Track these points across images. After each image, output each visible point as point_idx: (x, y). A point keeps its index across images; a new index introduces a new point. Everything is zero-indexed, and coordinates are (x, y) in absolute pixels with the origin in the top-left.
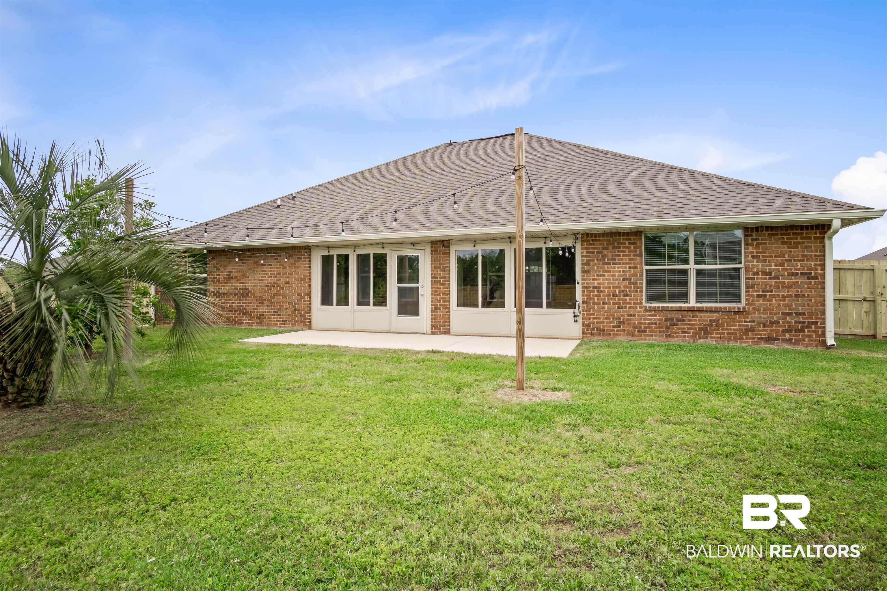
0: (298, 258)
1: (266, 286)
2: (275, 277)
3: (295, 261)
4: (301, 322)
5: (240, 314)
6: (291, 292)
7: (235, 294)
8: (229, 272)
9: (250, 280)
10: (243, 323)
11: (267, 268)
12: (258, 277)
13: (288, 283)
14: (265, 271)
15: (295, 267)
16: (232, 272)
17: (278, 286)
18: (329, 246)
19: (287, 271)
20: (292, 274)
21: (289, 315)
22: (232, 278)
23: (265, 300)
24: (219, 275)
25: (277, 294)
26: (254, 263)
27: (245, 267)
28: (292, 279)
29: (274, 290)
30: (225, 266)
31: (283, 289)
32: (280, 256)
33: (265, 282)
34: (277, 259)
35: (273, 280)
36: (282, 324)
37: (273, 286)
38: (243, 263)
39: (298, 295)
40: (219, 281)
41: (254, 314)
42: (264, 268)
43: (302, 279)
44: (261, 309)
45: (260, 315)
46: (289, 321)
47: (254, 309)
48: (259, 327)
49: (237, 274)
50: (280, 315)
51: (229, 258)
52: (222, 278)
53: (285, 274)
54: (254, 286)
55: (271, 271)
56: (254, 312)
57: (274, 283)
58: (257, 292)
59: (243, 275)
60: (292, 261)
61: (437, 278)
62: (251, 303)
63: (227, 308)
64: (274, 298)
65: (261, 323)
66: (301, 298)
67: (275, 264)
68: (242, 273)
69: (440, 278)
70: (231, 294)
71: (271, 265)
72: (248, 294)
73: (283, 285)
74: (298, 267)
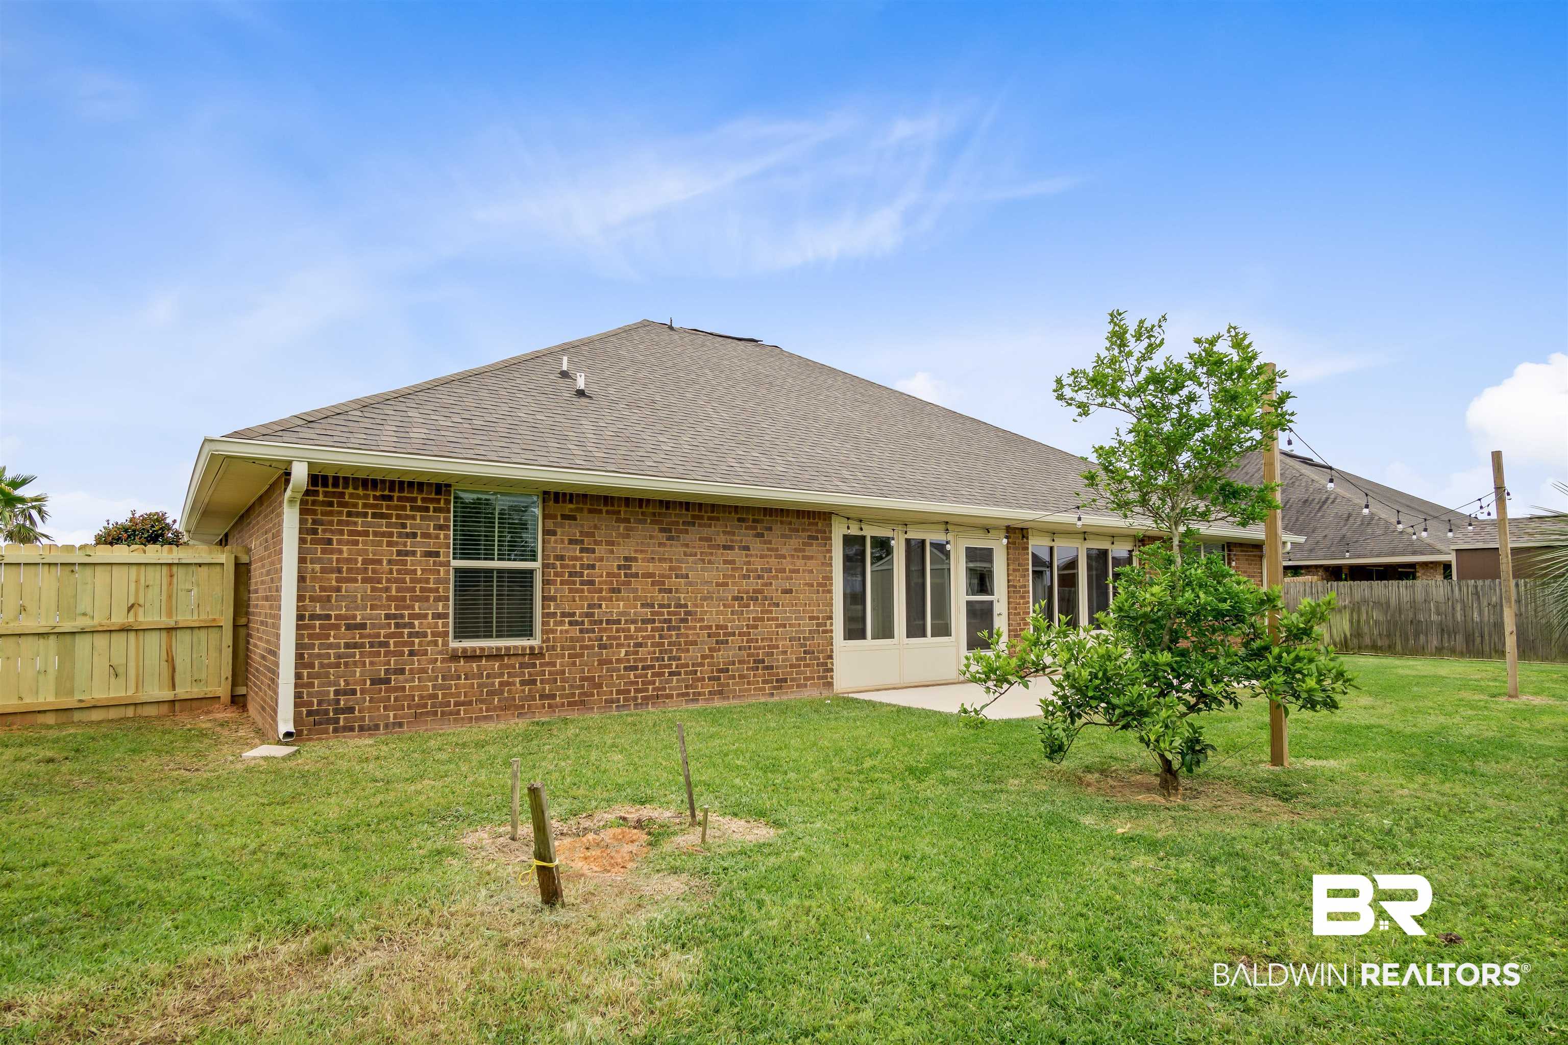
0: (810, 537)
1: (735, 598)
2: (759, 577)
3: (804, 544)
4: (819, 678)
5: (661, 674)
6: (795, 612)
7: (644, 621)
8: (626, 559)
9: (690, 584)
10: (670, 696)
11: (736, 555)
12: (712, 575)
13: (790, 591)
14: (732, 562)
15: (804, 558)
16: (635, 559)
17: (765, 599)
18: (860, 516)
19: (787, 564)
20: (798, 571)
21: (792, 666)
22: (636, 575)
23: (734, 634)
24: (593, 567)
25: (762, 619)
26: (701, 539)
27: (675, 550)
28: (798, 582)
29: (754, 609)
30: (611, 543)
31: (777, 605)
32: (770, 529)
33: (734, 590)
34: (762, 535)
35: (753, 584)
36: (775, 688)
37: (752, 599)
38: (669, 539)
39: (811, 618)
40: (592, 583)
41: (704, 671)
42: (730, 555)
43: (819, 585)
44: (721, 657)
45: (720, 671)
46: (792, 680)
47: (703, 657)
48: (718, 703)
49: (651, 568)
50: (772, 667)
51: (628, 521)
52: (600, 575)
53: (784, 571)
54: (704, 599)
55: (749, 563)
56: (702, 665)
57: (755, 591)
58: (713, 614)
59: (671, 569)
60: (794, 542)
61: (1015, 587)
62: (694, 643)
63: (619, 661)
64: (756, 627)
65: (720, 693)
66: (818, 625)
67: (757, 546)
68: (666, 565)
69: (1020, 587)
70: (634, 622)
71: (747, 548)
72: (685, 621)
73: (777, 596)
74: (811, 558)
